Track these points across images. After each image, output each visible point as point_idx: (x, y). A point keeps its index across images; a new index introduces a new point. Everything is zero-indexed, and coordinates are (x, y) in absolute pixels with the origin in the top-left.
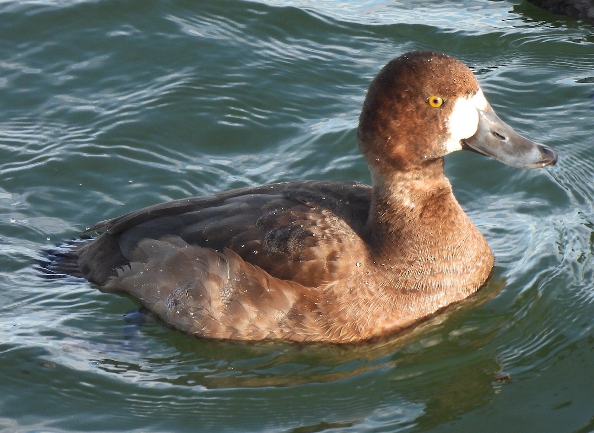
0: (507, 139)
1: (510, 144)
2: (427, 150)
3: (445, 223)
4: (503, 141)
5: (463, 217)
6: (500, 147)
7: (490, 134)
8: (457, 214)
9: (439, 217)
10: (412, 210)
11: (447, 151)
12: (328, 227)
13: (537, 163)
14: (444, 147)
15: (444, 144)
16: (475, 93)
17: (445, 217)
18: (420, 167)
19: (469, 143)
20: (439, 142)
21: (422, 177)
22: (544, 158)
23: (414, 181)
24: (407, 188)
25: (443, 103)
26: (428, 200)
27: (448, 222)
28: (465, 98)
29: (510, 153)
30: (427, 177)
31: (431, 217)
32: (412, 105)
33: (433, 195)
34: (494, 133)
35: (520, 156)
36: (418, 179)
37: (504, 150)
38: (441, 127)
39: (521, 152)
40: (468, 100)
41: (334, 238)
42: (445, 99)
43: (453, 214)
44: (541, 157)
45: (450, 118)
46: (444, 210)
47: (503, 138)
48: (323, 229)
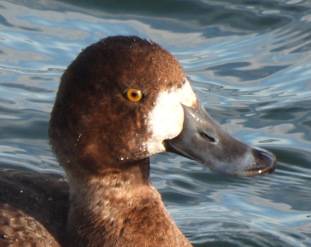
0: (217, 140)
1: (220, 147)
2: (124, 150)
3: (152, 239)
4: (212, 143)
5: (174, 233)
6: (208, 150)
7: (198, 135)
8: (167, 228)
9: (144, 233)
10: (112, 224)
11: (148, 153)
12: (22, 229)
13: (249, 170)
14: (144, 148)
15: (144, 144)
16: (180, 86)
17: (152, 233)
18: (118, 170)
19: (173, 144)
20: (137, 142)
21: (122, 183)
22: (258, 164)
23: (114, 189)
24: (106, 198)
25: (143, 96)
26: (129, 213)
27: (155, 239)
28: (167, 92)
29: (219, 158)
30: (128, 182)
31: (134, 233)
32: (106, 98)
33: (135, 208)
34: (202, 134)
35: (230, 161)
36: (118, 185)
37: (213, 153)
38: (139, 124)
39: (232, 156)
40: (171, 94)
41: (28, 241)
42: (145, 91)
43: (162, 230)
44: (255, 163)
45: (150, 114)
46: (150, 224)
47: (212, 140)
48: (16, 230)
